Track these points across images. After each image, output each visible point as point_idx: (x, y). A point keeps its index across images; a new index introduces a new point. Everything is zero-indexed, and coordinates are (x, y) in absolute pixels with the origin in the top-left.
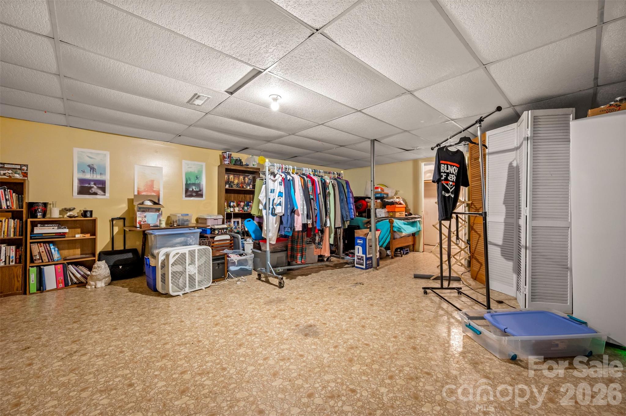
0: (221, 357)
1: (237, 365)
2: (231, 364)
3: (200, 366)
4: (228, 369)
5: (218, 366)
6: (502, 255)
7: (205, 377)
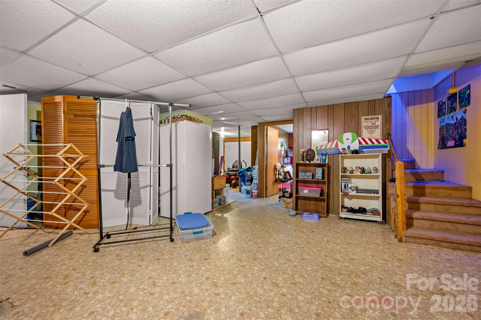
0: (316, 286)
1: (313, 275)
2: (316, 278)
3: (335, 291)
4: (320, 277)
5: (324, 282)
6: (115, 197)
7: (337, 283)
